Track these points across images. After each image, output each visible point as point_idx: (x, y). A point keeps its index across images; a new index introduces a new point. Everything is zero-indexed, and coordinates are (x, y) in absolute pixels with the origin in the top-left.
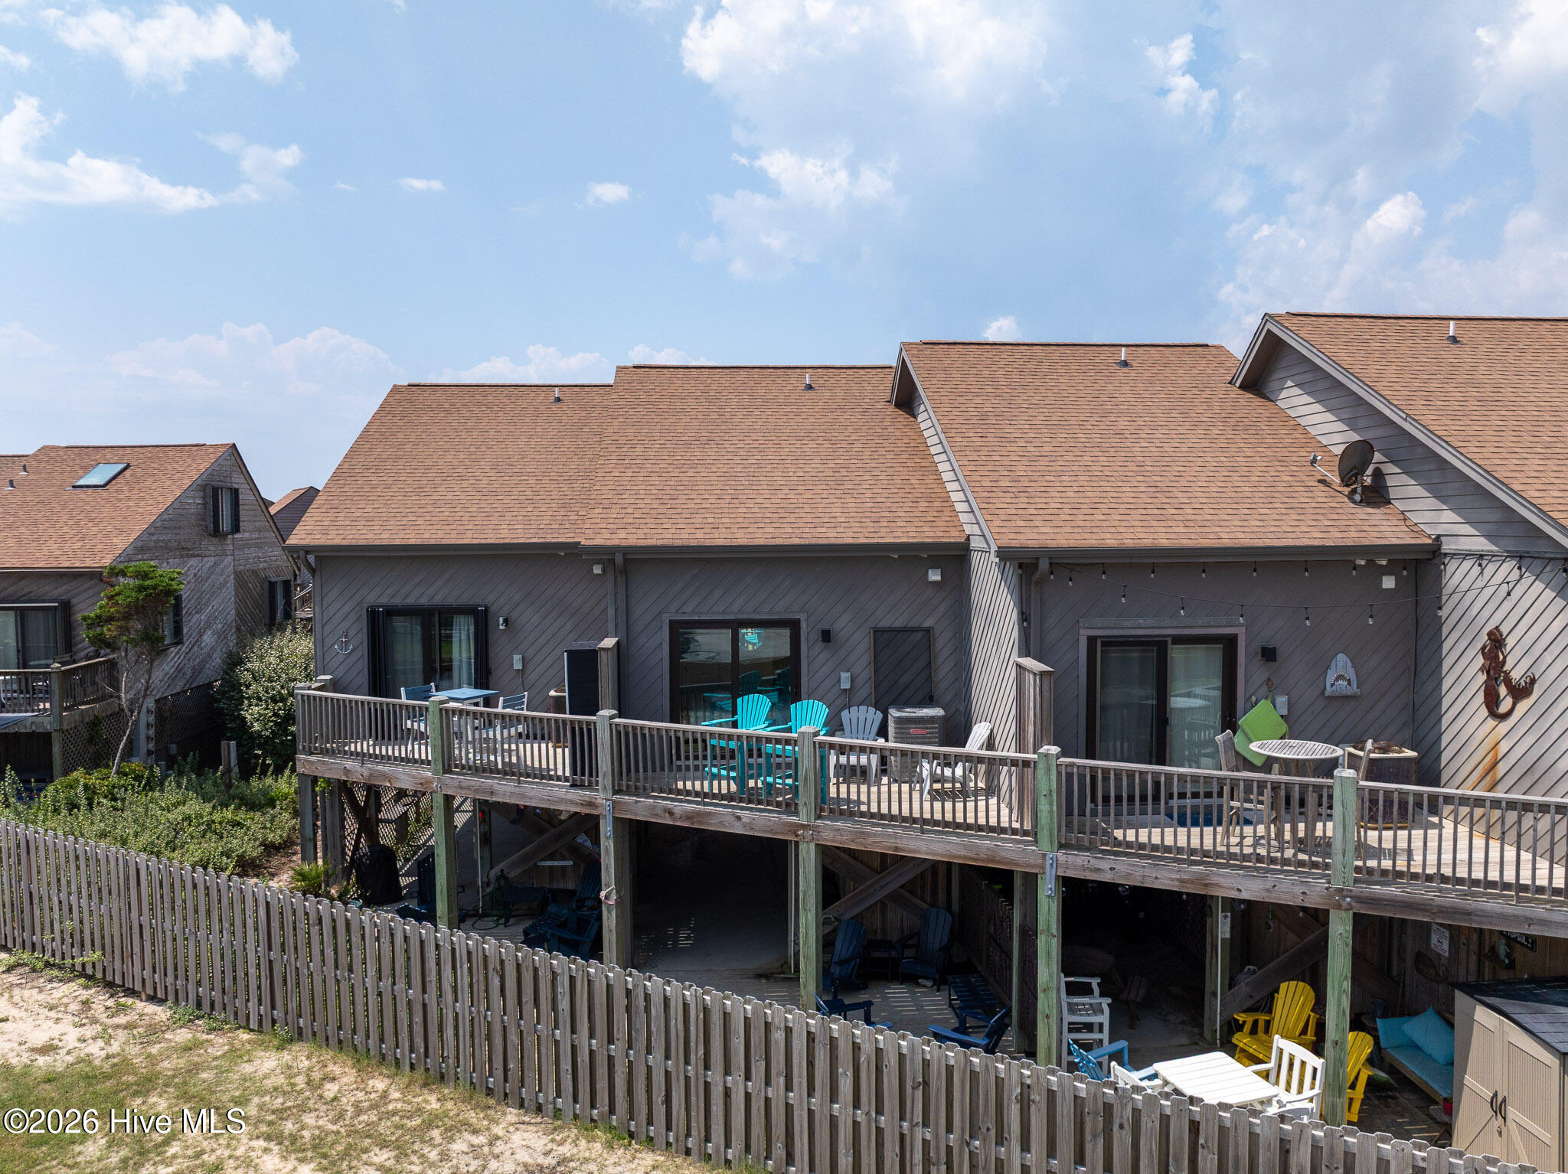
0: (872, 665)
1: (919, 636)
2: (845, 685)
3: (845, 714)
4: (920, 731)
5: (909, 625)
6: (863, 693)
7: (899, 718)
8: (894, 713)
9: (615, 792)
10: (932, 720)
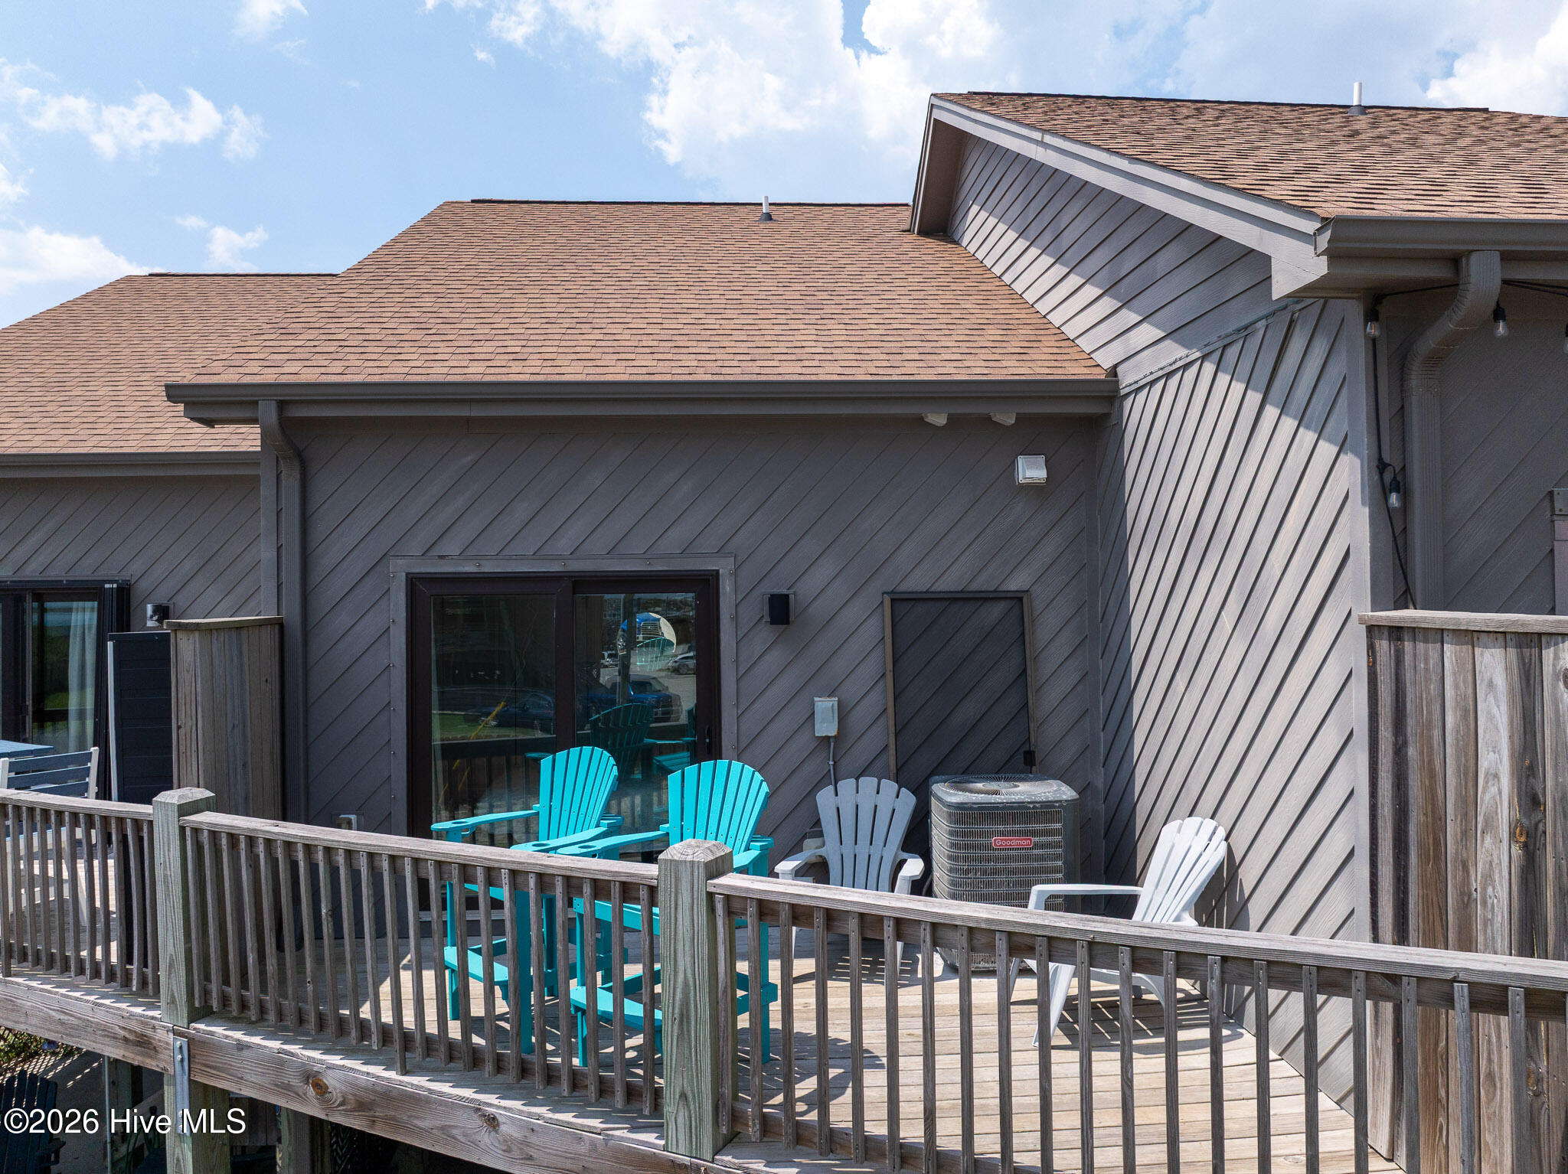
0: (890, 676)
1: (996, 610)
2: (826, 727)
3: (825, 799)
4: (1014, 841)
5: (974, 587)
6: (864, 750)
7: (960, 806)
8: (946, 794)
10: (1046, 810)
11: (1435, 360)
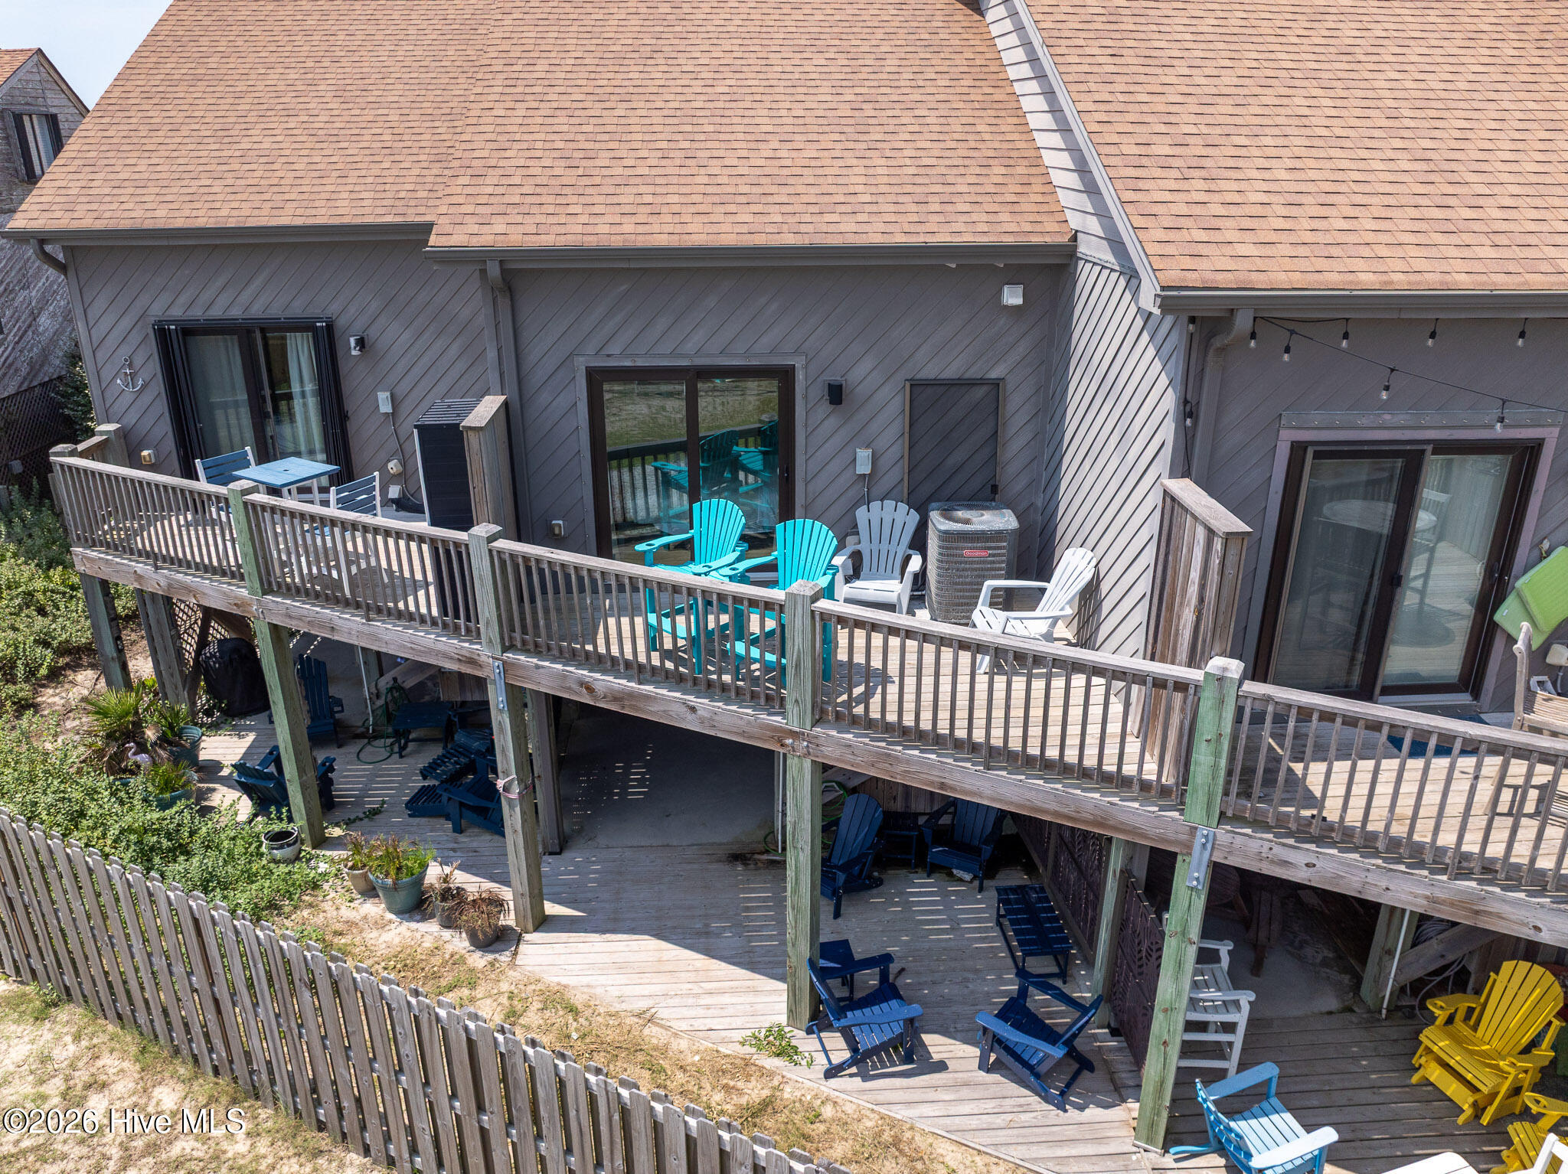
0: (907, 435)
1: (980, 392)
2: (864, 467)
3: (861, 513)
4: (978, 553)
5: (967, 376)
6: (887, 481)
7: (946, 532)
8: (939, 523)
9: (505, 650)
10: (998, 535)
11: (1222, 350)
